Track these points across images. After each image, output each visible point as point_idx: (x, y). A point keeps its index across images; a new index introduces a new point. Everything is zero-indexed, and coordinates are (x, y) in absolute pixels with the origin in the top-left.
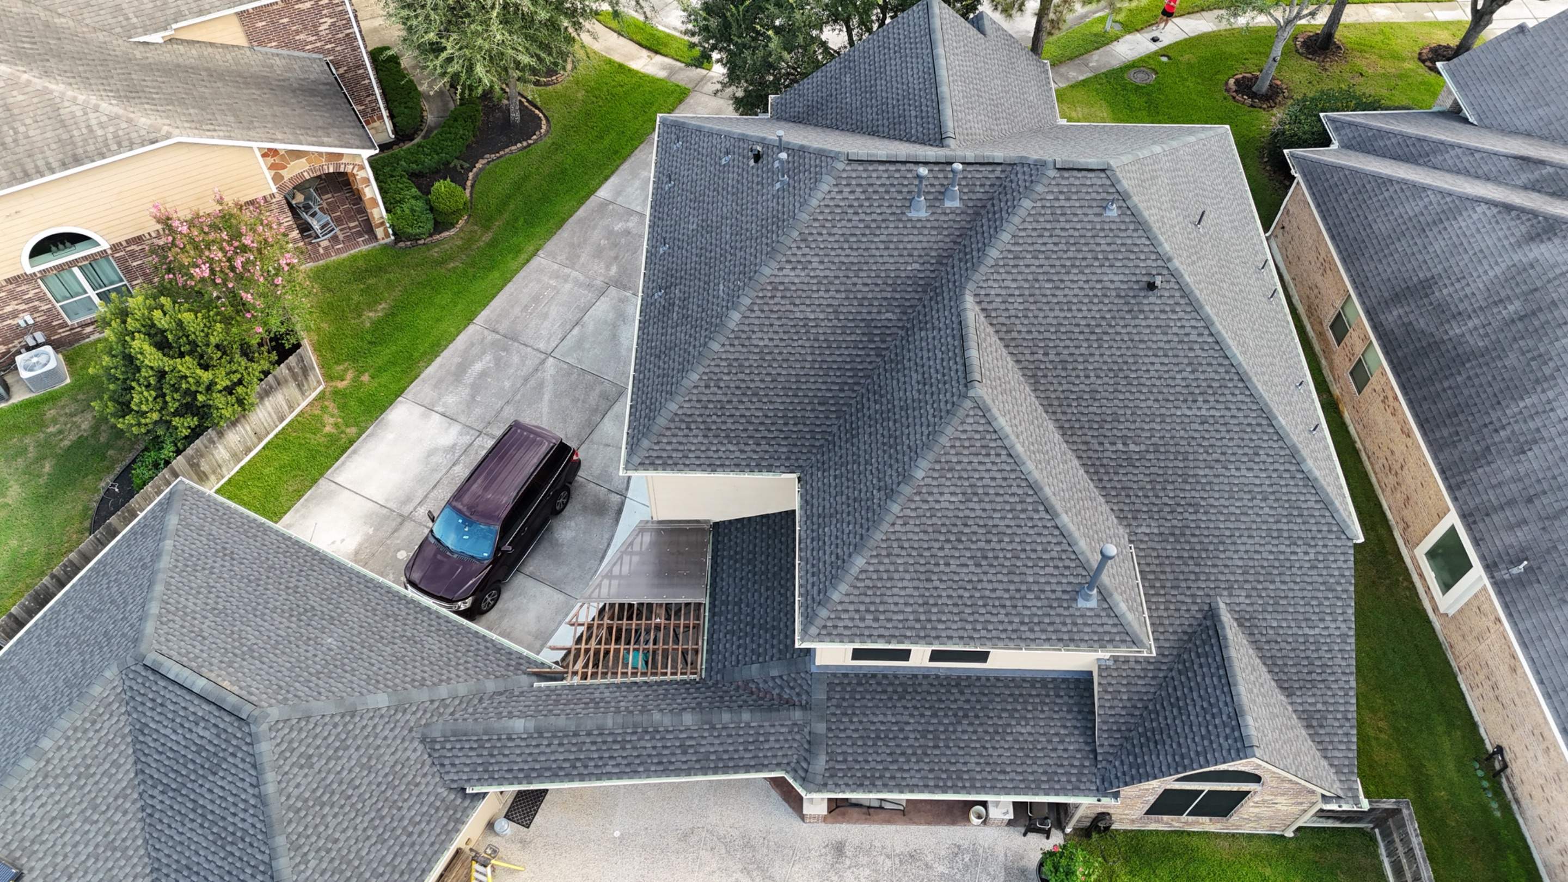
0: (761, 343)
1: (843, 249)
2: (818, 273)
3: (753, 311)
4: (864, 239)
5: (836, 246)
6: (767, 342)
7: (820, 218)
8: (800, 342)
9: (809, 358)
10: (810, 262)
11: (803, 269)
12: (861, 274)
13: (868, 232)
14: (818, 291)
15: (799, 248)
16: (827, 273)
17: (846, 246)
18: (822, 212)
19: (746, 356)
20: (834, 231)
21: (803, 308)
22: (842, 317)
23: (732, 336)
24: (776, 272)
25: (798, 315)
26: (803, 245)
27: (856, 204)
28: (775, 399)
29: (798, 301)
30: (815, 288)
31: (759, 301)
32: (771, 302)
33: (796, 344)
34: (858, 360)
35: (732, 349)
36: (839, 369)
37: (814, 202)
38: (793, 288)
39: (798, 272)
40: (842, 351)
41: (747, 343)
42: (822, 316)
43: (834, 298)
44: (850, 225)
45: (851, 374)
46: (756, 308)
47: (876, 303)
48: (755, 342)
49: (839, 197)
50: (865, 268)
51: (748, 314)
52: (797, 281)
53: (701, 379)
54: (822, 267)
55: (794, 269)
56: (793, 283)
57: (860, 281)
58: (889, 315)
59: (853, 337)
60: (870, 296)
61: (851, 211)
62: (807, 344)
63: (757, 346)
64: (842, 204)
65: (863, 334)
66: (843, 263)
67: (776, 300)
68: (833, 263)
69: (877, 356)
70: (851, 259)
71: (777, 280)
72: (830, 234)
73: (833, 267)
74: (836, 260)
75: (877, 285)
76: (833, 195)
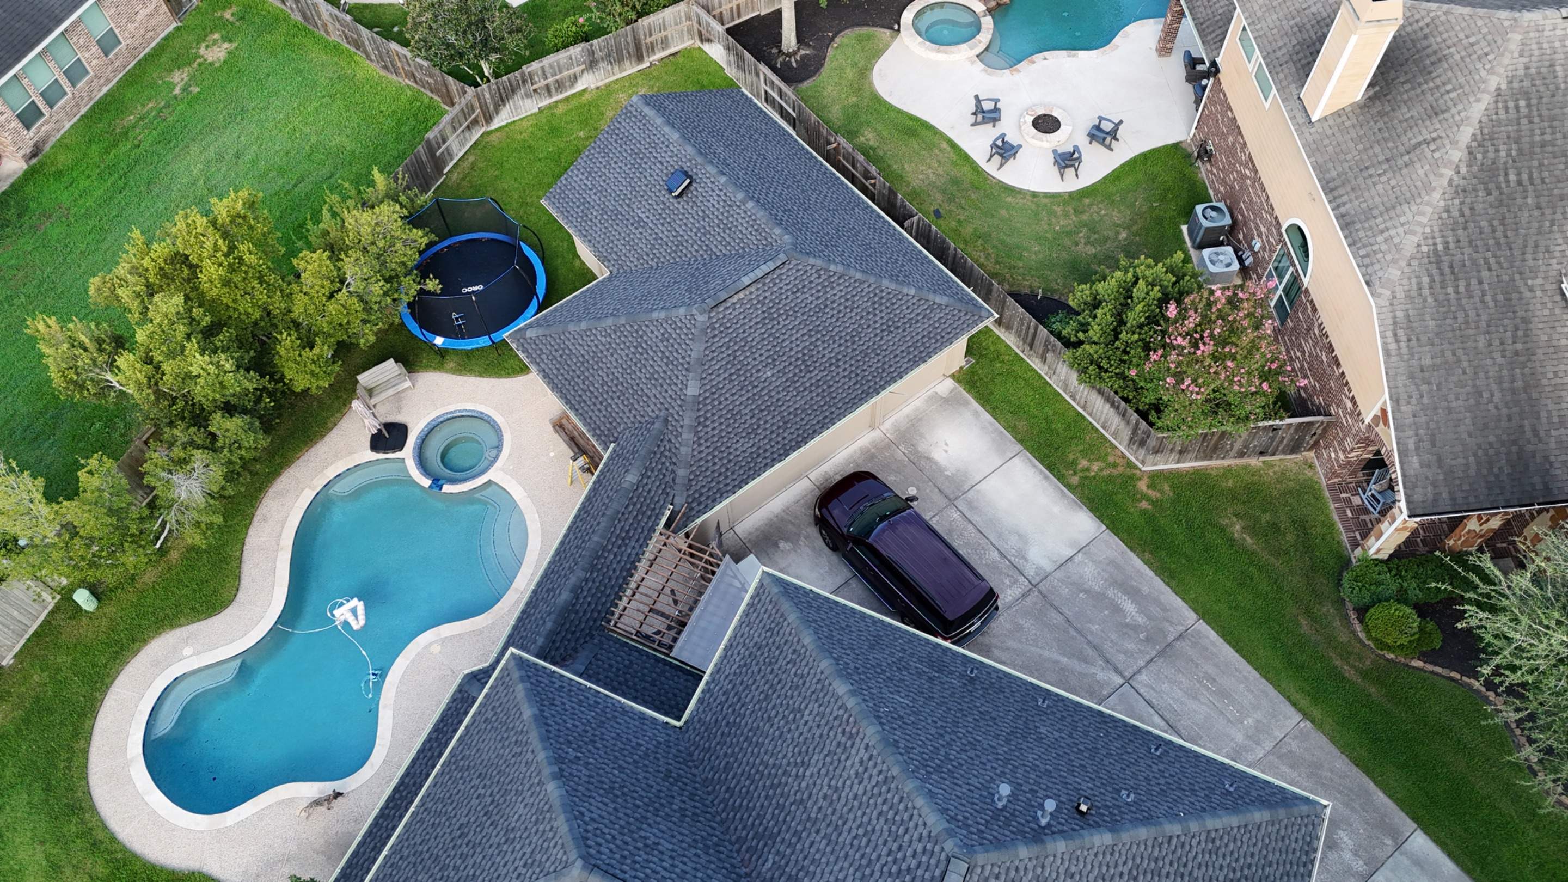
0: (807, 712)
1: (859, 826)
2: (847, 790)
3: (840, 708)
4: (858, 856)
5: (865, 819)
6: (806, 718)
7: (902, 806)
8: (790, 754)
9: (771, 762)
10: (860, 783)
11: (857, 774)
12: (824, 842)
13: (864, 862)
14: (829, 786)
15: (880, 772)
16: (843, 801)
17: (861, 831)
18: (906, 809)
19: (803, 694)
20: (882, 820)
21: (820, 765)
22: (793, 808)
23: (827, 683)
24: (866, 741)
25: (816, 757)
26: (881, 778)
27: (900, 855)
28: (754, 717)
29: (828, 759)
30: (833, 783)
31: (846, 716)
32: (840, 730)
33: (791, 749)
34: (746, 816)
35: (815, 681)
36: (748, 792)
37: (920, 802)
38: (843, 757)
39: (857, 765)
40: (762, 799)
41: (814, 697)
42: (804, 784)
43: (816, 802)
44: (880, 842)
45: (737, 804)
46: (841, 712)
47: (788, 851)
48: (810, 706)
49: (916, 836)
50: (829, 849)
51: (840, 703)
52: (849, 763)
53: (803, 646)
54: (851, 796)
55: (862, 762)
56: (848, 758)
57: (818, 839)
58: (769, 864)
59: (768, 816)
60: (799, 847)
61: (895, 847)
62: (785, 762)
63: (806, 707)
64: (907, 838)
65: (765, 830)
66: (844, 823)
67: (839, 735)
68: (850, 811)
69: (739, 838)
70: (845, 834)
71: (858, 741)
72: (880, 814)
73: (845, 809)
74: (851, 816)
75: (805, 858)
76: (920, 829)
